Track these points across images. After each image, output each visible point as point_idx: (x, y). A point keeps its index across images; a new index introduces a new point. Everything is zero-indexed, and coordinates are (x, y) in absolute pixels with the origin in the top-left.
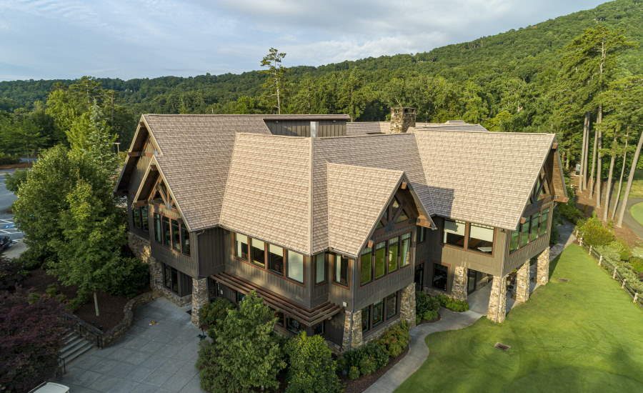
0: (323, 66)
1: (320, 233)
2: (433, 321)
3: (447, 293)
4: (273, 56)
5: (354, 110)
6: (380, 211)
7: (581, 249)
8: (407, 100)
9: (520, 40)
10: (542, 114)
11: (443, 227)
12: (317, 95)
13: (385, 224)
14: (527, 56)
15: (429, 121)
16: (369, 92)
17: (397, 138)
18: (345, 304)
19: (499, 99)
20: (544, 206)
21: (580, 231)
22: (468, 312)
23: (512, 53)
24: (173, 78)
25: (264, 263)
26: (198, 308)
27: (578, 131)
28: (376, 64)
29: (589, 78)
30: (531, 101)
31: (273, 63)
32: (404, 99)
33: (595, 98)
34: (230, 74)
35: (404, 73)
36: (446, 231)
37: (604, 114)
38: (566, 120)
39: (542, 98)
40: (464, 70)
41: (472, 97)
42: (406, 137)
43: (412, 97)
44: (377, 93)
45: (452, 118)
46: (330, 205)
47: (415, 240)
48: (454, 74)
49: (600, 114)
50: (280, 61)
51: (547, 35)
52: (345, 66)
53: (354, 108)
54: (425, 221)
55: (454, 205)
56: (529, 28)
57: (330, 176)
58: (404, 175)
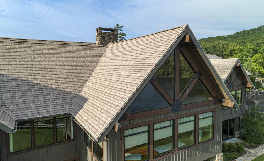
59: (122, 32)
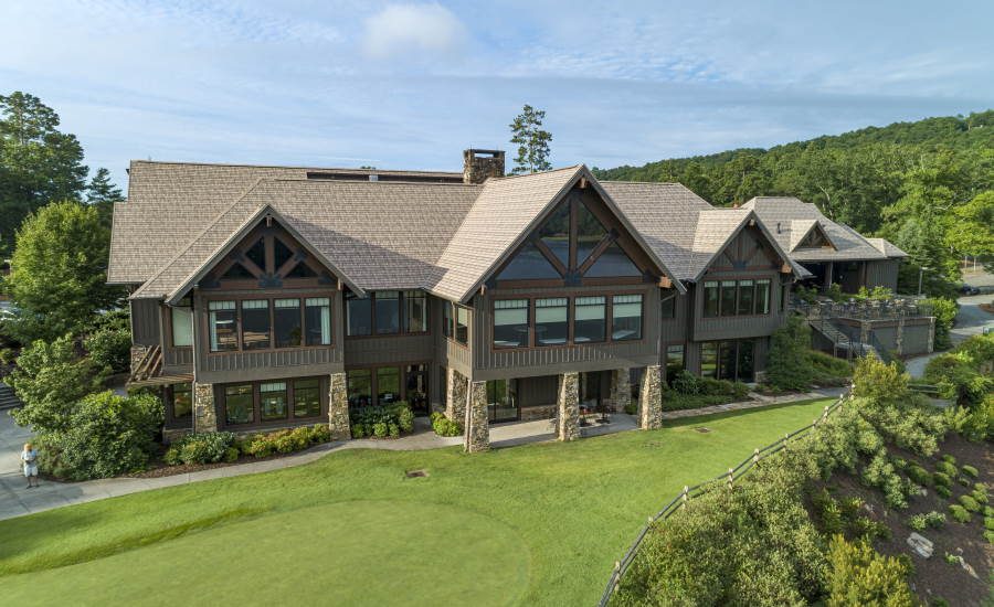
22: (455, 438)
42: (460, 189)
59: (540, 128)
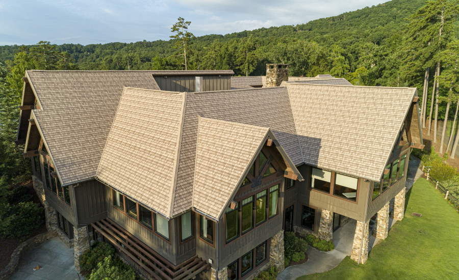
0: (229, 34)
1: (183, 192)
2: (301, 262)
3: (315, 233)
4: (181, 24)
5: (249, 67)
6: (244, 170)
7: (429, 183)
8: (288, 59)
9: (372, 15)
10: (390, 70)
11: (311, 174)
12: (221, 56)
13: (251, 180)
14: (378, 26)
15: (305, 75)
16: (259, 54)
17: (271, 92)
18: (210, 261)
19: (357, 58)
20: (402, 153)
21: (425, 166)
22: (333, 252)
23: (367, 24)
24: (119, 43)
25: (136, 213)
26: (78, 255)
27: (418, 82)
28: (267, 33)
29: (430, 40)
30: (381, 59)
31: (181, 30)
32: (286, 58)
33: (434, 56)
34: (161, 40)
35: (287, 39)
36: (314, 177)
37: (442, 69)
38: (410, 74)
39: (390, 57)
40: (331, 37)
41: (337, 56)
42: (279, 91)
43: (291, 57)
44: (267, 54)
45: (322, 72)
46: (198, 160)
47: (283, 190)
48: (324, 40)
49: (438, 69)
50: (186, 28)
51: (393, 11)
52: (245, 34)
53: (249, 64)
54: (292, 174)
55: (321, 154)
56: (379, 6)
57: (201, 130)
58: (269, 131)
